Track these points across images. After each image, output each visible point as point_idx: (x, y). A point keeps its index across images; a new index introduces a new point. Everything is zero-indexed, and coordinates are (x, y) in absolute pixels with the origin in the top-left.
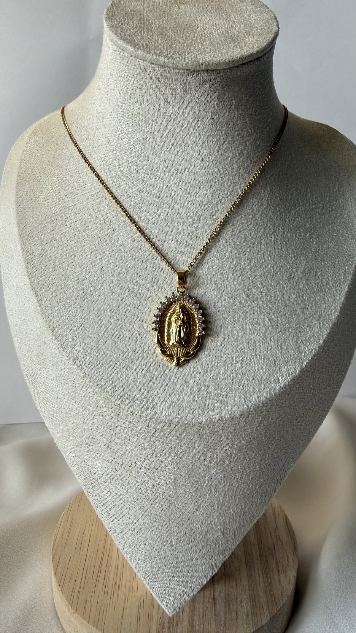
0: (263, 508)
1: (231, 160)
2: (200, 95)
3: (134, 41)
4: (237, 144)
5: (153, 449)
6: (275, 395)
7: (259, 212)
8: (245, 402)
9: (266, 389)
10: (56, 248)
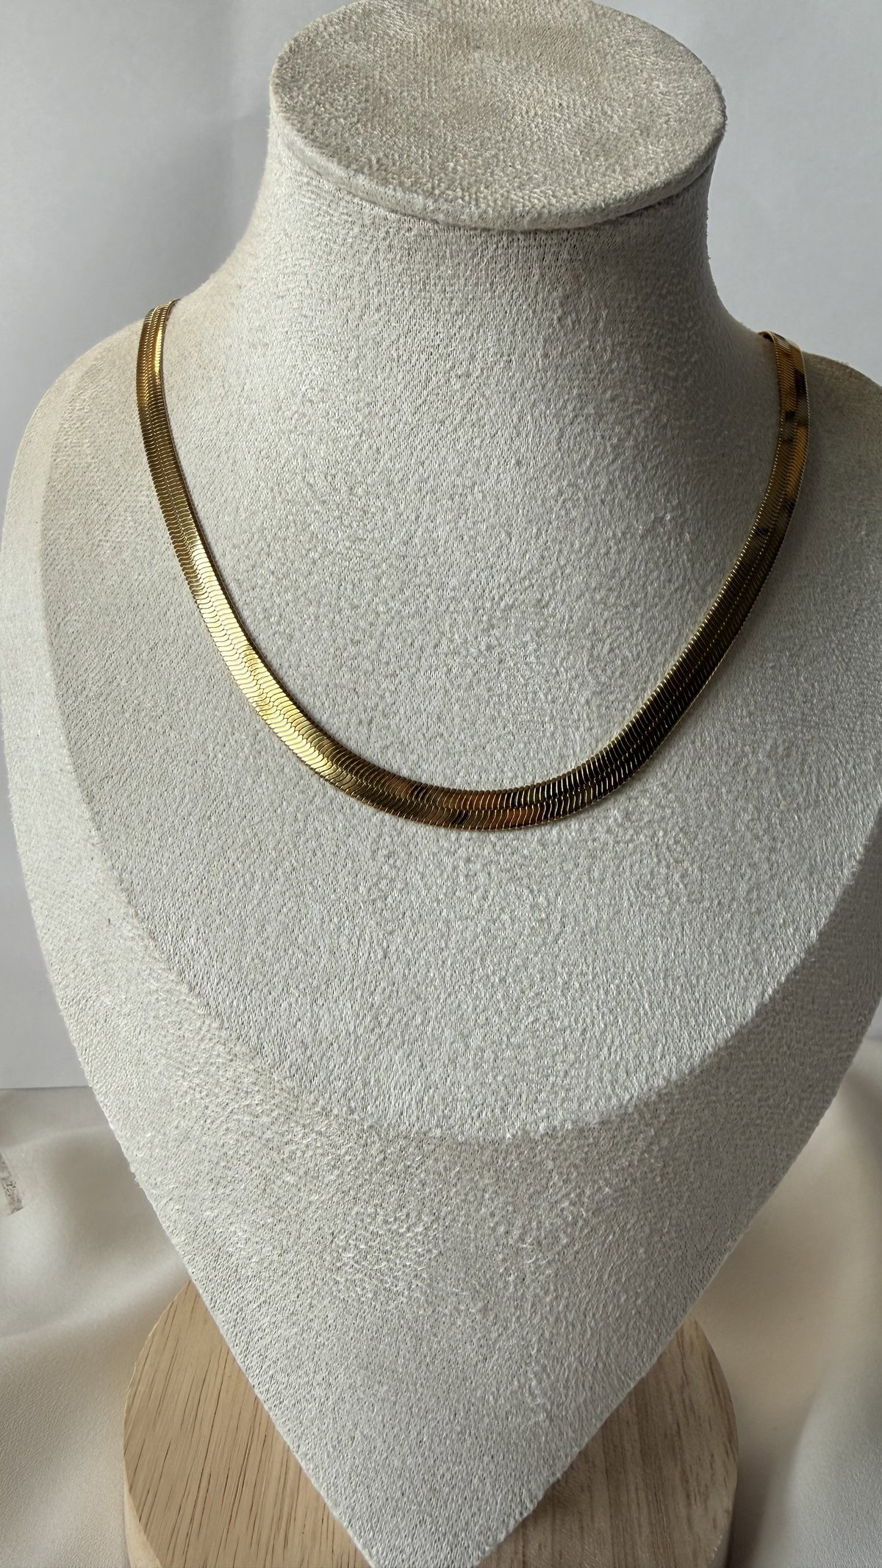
0: (652, 1353)
1: (592, 464)
2: (516, 294)
3: (348, 150)
4: (610, 422)
5: (376, 1201)
6: (691, 1072)
7: (660, 598)
8: (613, 1090)
9: (667, 1057)
10: (140, 679)
